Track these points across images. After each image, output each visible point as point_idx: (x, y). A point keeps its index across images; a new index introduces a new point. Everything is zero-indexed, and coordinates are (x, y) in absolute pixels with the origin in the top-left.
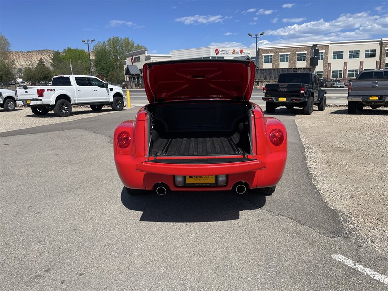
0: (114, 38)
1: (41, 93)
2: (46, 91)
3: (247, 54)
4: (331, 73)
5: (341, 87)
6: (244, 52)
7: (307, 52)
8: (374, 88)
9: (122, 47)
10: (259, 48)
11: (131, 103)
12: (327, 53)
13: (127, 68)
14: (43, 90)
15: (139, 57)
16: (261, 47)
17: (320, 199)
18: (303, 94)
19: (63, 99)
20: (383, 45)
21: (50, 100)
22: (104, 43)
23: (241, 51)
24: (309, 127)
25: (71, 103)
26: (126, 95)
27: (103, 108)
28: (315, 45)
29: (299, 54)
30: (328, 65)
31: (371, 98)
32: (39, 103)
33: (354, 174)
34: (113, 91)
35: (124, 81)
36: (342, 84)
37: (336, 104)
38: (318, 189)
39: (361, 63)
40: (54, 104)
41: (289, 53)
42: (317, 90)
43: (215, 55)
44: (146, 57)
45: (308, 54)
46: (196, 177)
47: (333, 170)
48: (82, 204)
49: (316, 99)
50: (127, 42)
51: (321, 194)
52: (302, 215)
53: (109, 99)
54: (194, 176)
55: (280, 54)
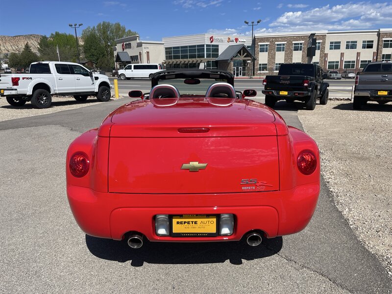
0: (104, 23)
1: (15, 82)
2: (21, 79)
3: (243, 43)
4: (328, 64)
5: (338, 79)
6: (240, 40)
7: (303, 42)
8: (384, 81)
9: (112, 32)
10: (255, 37)
11: (119, 93)
12: (324, 43)
13: (118, 55)
14: (19, 79)
15: (130, 43)
16: (257, 35)
18: (306, 87)
19: (42, 89)
20: (381, 36)
21: (26, 89)
22: (94, 28)
23: (236, 40)
24: (314, 125)
25: (50, 92)
26: (113, 84)
27: (88, 99)
28: (313, 35)
29: (295, 44)
30: (324, 56)
31: (380, 93)
32: (13, 92)
33: (383, 194)
34: (99, 80)
35: (114, 69)
36: (339, 75)
37: (337, 98)
38: (345, 217)
39: (358, 54)
40: (31, 94)
41: (286, 43)
42: (320, 83)
43: (210, 43)
44: (138, 43)
45: (304, 44)
46: (188, 223)
47: (357, 186)
48: (30, 243)
49: (318, 93)
50: (118, 27)
51: (351, 227)
52: (335, 267)
53: (94, 89)
54: (185, 222)
55: (276, 43)
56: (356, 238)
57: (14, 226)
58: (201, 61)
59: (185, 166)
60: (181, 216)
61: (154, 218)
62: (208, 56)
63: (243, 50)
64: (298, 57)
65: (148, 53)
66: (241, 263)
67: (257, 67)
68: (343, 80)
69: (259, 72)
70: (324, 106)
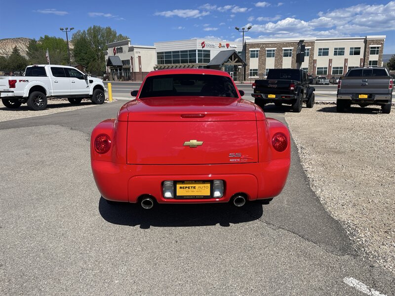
0: (95, 27)
1: (12, 84)
2: (18, 81)
3: (234, 49)
4: (317, 70)
5: (326, 84)
6: (231, 46)
7: (293, 48)
8: (364, 86)
9: (103, 37)
10: (245, 43)
11: (112, 96)
12: (313, 49)
13: (109, 59)
14: (15, 81)
15: (122, 48)
16: (247, 41)
17: (321, 208)
18: (293, 90)
19: (38, 91)
20: (368, 43)
21: (23, 92)
22: (84, 32)
23: (228, 45)
24: (299, 125)
25: (46, 95)
26: (107, 87)
27: (82, 102)
28: (302, 41)
29: (285, 50)
30: (313, 62)
31: (360, 97)
32: (10, 94)
33: (352, 179)
34: (93, 83)
35: (105, 73)
36: (327, 81)
37: (323, 102)
38: (317, 195)
39: (346, 60)
40: (28, 96)
41: (276, 49)
42: (306, 87)
43: (201, 49)
44: (129, 48)
45: (294, 50)
46: (189, 188)
47: (330, 173)
48: (53, 215)
49: (305, 96)
50: (109, 32)
51: (322, 202)
52: (305, 228)
53: (89, 91)
54: (186, 187)
55: (266, 49)
56: (324, 209)
57: (36, 203)
58: (193, 66)
59: (186, 143)
60: (183, 182)
61: (163, 184)
62: (200, 61)
63: (234, 55)
64: (287, 63)
65: (140, 57)
66: (229, 225)
67: (248, 72)
68: (331, 85)
69: (250, 77)
70: (310, 109)
